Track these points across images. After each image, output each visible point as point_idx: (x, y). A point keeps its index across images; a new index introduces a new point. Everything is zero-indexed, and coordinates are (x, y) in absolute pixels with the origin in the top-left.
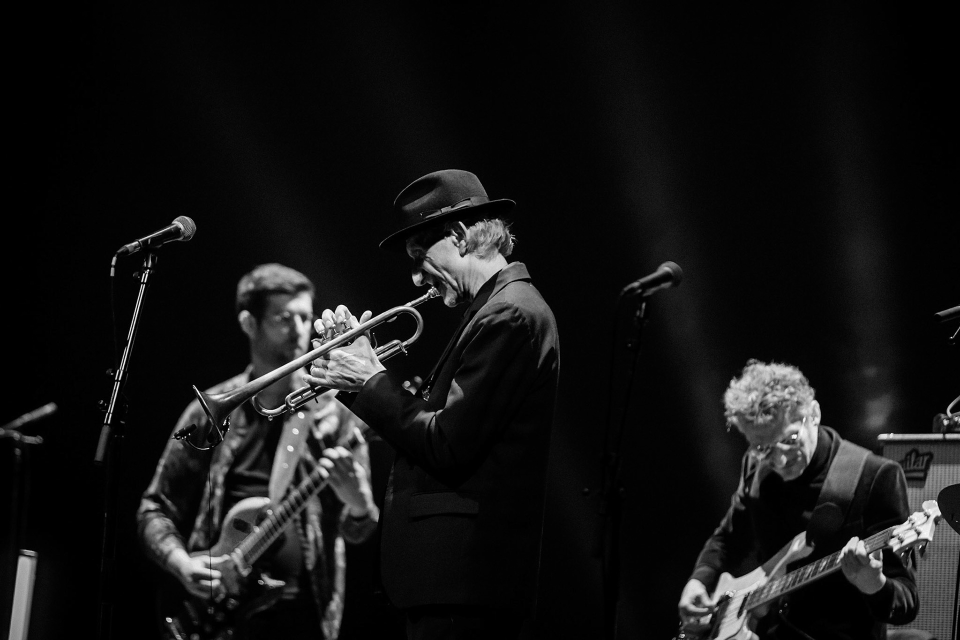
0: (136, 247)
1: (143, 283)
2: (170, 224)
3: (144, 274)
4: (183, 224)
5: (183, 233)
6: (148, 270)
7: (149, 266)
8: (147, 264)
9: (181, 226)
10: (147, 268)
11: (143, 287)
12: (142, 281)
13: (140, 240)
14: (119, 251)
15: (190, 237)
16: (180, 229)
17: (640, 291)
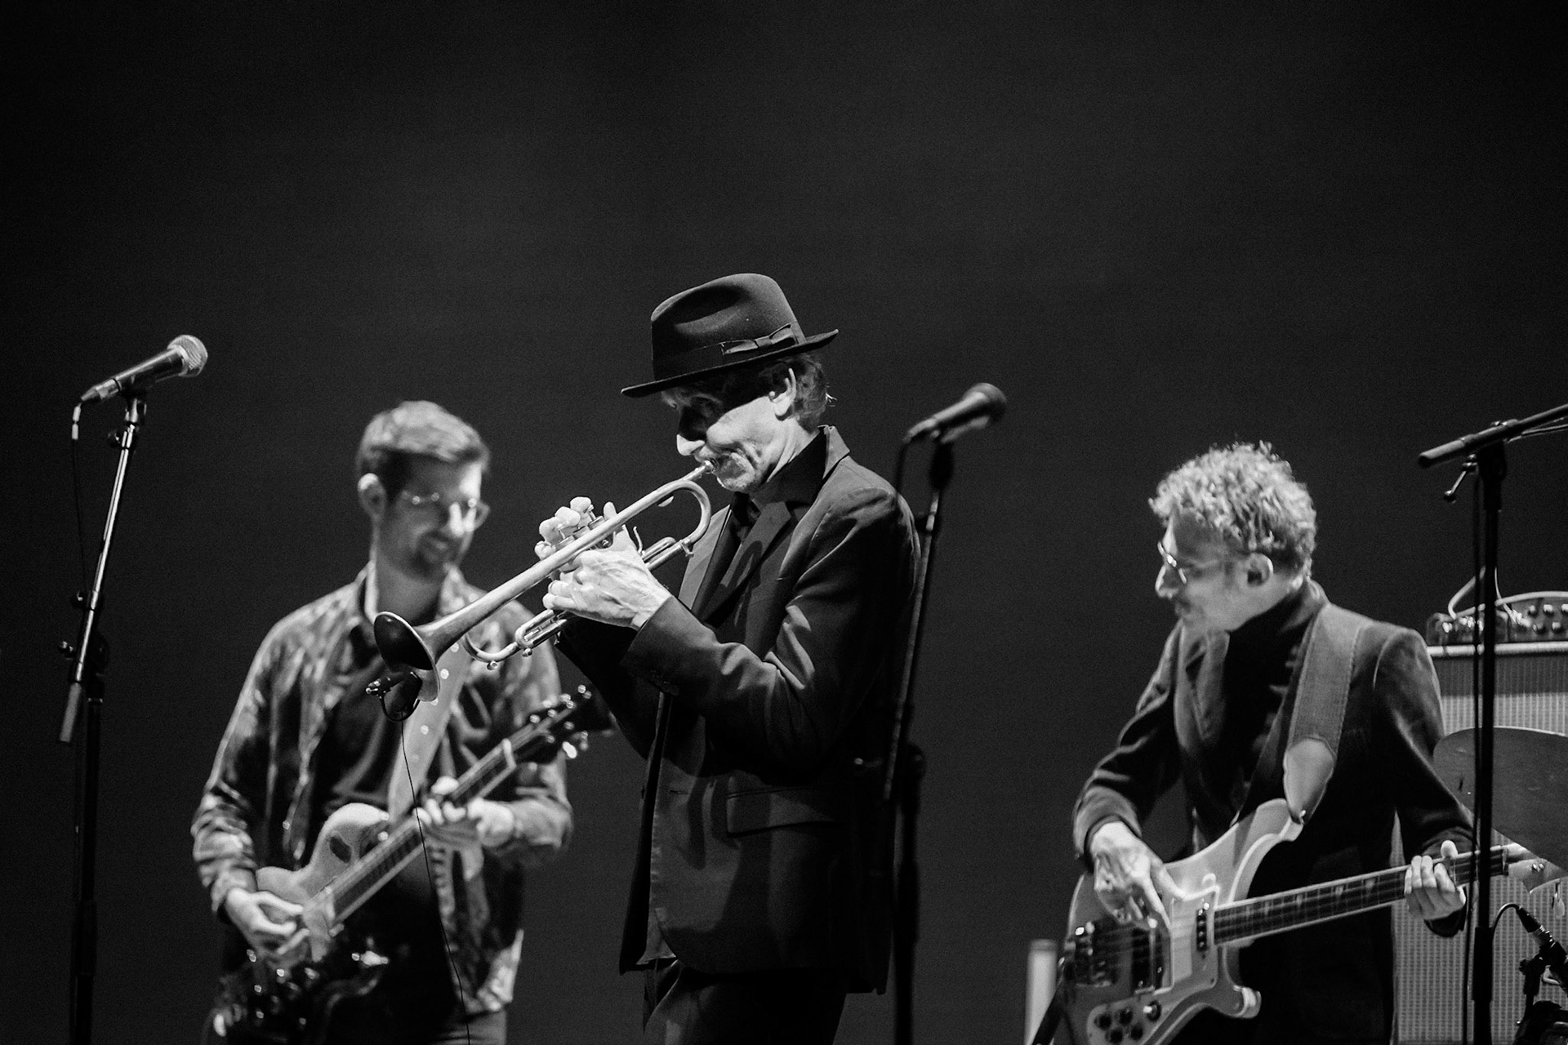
0: (110, 390)
1: (125, 448)
2: (163, 348)
3: (125, 433)
4: (189, 350)
5: (187, 364)
6: (132, 427)
7: (134, 419)
8: (130, 415)
9: (183, 352)
10: (130, 423)
11: (125, 454)
12: (123, 445)
13: (117, 378)
14: (84, 398)
15: (197, 369)
16: (182, 357)
17: (936, 433)
